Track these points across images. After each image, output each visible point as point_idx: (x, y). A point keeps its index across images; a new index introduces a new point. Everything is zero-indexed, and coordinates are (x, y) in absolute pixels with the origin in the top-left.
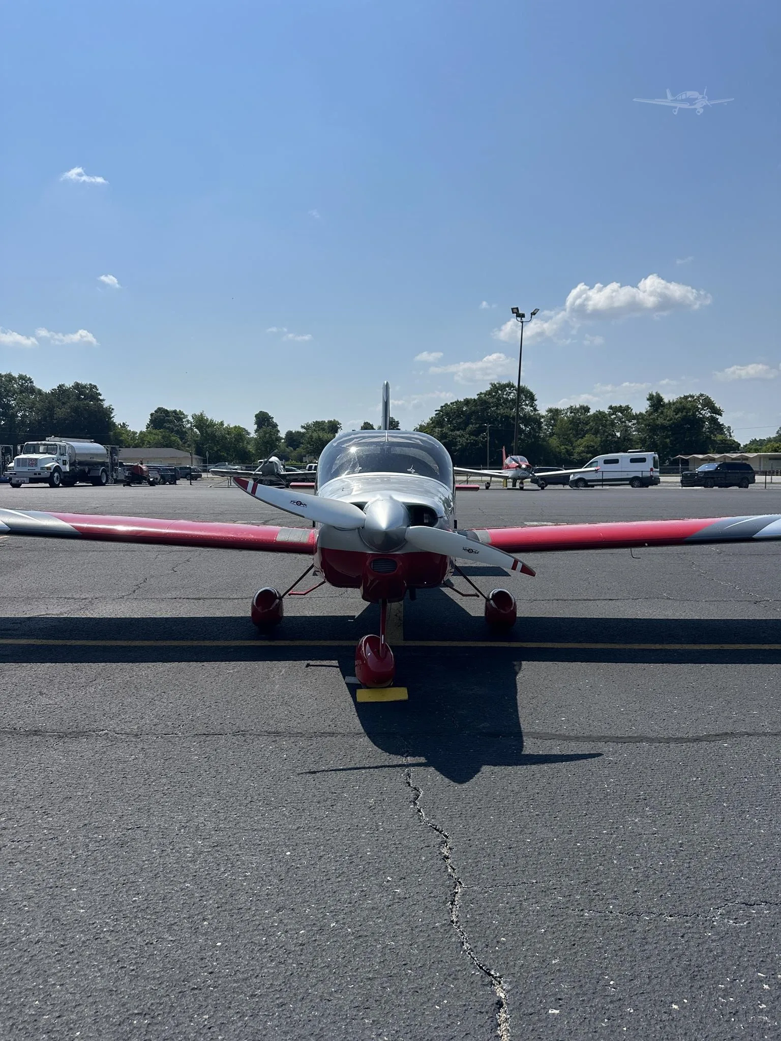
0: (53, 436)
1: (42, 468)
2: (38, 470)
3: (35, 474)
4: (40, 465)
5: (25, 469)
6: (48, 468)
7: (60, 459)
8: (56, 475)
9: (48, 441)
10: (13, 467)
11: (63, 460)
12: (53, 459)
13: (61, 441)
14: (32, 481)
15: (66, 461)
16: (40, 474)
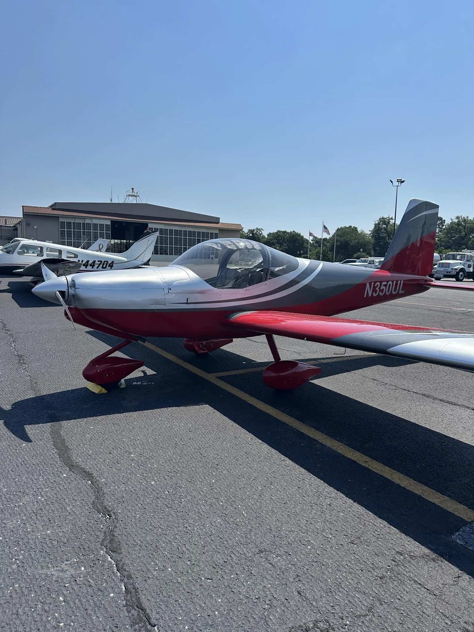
0: (466, 249)
1: (452, 269)
2: (449, 270)
3: (447, 272)
4: (451, 268)
5: (442, 269)
6: (456, 269)
7: (466, 264)
8: (461, 273)
9: (463, 252)
10: (436, 268)
11: (468, 265)
12: (461, 264)
13: (471, 252)
14: (445, 276)
15: (471, 265)
16: (450, 273)
